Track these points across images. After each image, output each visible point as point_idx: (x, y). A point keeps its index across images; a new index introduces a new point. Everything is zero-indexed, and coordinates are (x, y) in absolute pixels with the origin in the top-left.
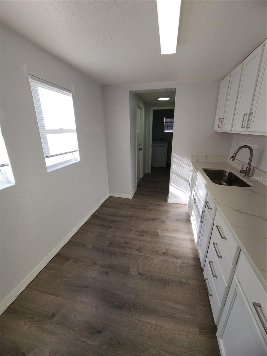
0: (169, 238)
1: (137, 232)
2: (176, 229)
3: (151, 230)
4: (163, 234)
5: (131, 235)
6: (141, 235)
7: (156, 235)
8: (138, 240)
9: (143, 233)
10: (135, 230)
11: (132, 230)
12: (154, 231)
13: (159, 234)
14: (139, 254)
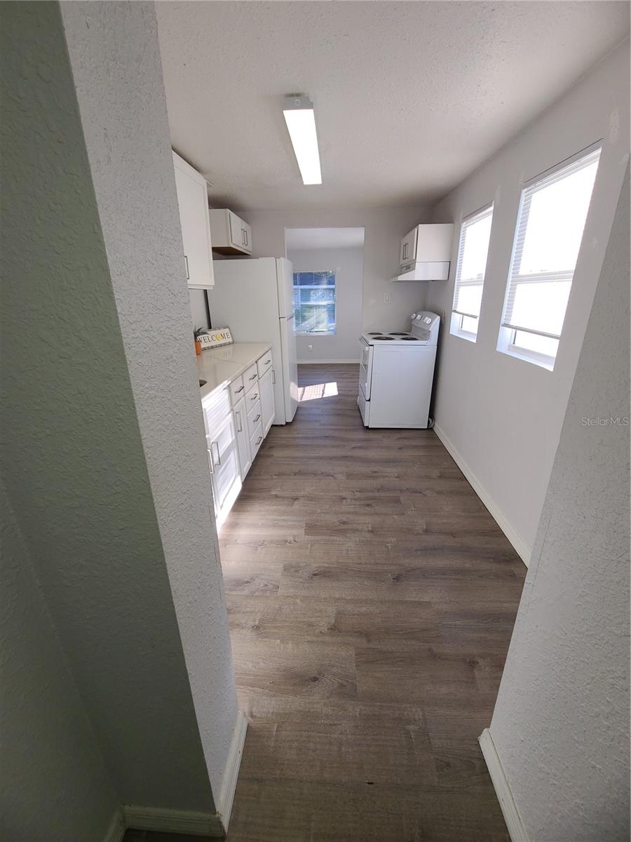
0: (282, 526)
1: (357, 530)
2: (260, 548)
3: (324, 537)
4: (295, 532)
5: (366, 521)
6: (344, 523)
7: (311, 528)
8: (349, 513)
9: (342, 529)
10: (363, 533)
11: (372, 531)
12: (317, 538)
13: (303, 532)
14: (341, 494)
